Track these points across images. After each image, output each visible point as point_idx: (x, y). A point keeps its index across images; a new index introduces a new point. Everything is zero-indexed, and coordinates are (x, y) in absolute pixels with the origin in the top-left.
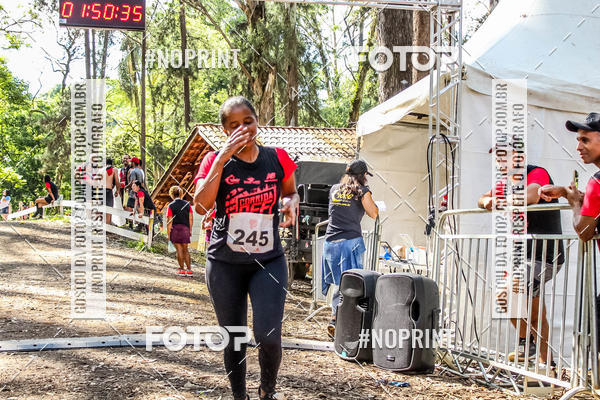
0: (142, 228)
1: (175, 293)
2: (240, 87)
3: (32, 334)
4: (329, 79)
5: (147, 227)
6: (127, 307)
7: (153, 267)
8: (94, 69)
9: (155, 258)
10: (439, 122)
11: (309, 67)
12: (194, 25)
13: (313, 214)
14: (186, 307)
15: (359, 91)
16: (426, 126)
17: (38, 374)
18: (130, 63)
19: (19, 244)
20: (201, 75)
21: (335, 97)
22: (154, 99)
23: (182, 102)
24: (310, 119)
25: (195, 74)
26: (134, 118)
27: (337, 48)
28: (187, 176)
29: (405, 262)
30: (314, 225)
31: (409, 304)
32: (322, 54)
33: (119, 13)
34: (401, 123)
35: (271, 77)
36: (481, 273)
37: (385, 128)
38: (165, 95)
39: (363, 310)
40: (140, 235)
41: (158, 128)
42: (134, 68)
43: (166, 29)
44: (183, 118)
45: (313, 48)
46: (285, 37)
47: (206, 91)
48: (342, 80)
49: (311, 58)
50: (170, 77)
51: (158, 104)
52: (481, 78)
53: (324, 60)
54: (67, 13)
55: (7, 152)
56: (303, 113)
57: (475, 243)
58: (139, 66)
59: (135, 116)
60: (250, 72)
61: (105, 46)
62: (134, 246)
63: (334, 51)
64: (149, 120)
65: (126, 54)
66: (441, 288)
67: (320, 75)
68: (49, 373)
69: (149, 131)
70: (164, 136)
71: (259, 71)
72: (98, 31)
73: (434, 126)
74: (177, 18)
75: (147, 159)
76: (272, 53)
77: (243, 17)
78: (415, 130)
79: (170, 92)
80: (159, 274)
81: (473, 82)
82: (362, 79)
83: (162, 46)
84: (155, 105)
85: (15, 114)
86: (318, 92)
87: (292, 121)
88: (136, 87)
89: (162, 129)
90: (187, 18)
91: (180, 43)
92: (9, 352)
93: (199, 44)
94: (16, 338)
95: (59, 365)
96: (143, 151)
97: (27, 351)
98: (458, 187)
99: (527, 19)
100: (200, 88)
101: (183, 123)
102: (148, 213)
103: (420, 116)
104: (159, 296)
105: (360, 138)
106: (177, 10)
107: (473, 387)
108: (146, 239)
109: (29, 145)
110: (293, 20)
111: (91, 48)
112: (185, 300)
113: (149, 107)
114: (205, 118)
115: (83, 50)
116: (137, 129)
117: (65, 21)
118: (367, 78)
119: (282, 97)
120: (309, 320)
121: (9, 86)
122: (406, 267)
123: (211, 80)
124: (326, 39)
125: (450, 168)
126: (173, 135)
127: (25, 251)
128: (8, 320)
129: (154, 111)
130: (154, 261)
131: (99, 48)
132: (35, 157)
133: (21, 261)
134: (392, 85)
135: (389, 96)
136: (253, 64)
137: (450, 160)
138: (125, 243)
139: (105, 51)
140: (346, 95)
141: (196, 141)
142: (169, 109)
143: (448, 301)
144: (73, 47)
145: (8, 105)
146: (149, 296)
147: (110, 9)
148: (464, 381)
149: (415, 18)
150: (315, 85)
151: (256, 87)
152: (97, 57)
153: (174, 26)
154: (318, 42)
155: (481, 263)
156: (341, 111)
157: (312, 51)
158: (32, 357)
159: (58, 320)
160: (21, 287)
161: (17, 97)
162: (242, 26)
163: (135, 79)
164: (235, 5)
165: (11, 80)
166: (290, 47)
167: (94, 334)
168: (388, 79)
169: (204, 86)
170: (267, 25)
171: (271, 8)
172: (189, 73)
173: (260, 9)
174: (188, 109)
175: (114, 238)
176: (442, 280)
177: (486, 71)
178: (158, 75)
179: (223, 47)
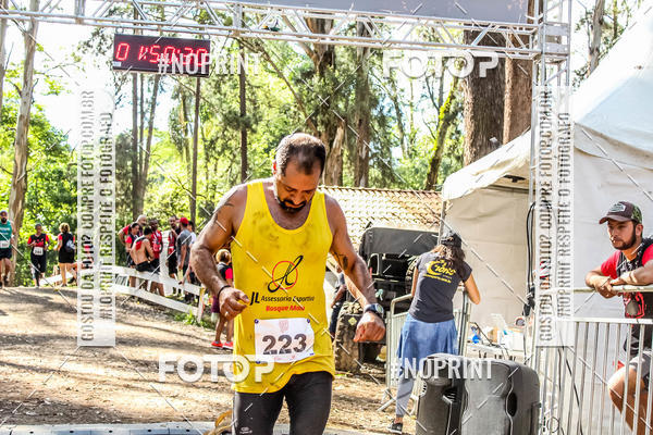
3: (69, 419)
4: (404, 135)
6: (177, 390)
7: (203, 344)
8: (142, 118)
9: (205, 334)
11: (382, 121)
13: (388, 288)
15: (439, 149)
16: (526, 191)
18: (182, 113)
19: (53, 314)
20: (260, 128)
21: (411, 156)
22: (207, 154)
23: (239, 158)
24: (383, 179)
25: (254, 127)
26: (185, 177)
27: (415, 101)
29: (498, 346)
30: (389, 300)
31: (504, 396)
32: (397, 108)
34: (494, 186)
35: (340, 131)
36: (590, 363)
37: (475, 192)
38: (219, 149)
39: (450, 401)
41: (210, 186)
42: (186, 119)
43: (223, 76)
44: (239, 175)
45: (388, 100)
46: (357, 87)
47: (266, 146)
48: (419, 137)
49: (385, 112)
50: (226, 129)
51: (212, 159)
53: (399, 114)
54: (122, 55)
55: (41, 210)
56: (375, 172)
57: (582, 328)
58: (192, 116)
59: (186, 172)
60: (316, 126)
61: (155, 94)
62: (182, 319)
63: (411, 105)
64: (201, 177)
65: (177, 103)
66: (541, 378)
67: (394, 130)
69: (201, 190)
70: (217, 195)
71: (326, 124)
72: (147, 76)
73: (535, 191)
75: (198, 220)
76: (341, 105)
77: (308, 63)
78: (509, 194)
79: (225, 147)
81: (582, 142)
82: (442, 135)
83: (218, 95)
84: (208, 160)
85: (52, 167)
86: (393, 149)
87: (363, 181)
88: (187, 140)
89: (214, 188)
91: (238, 91)
93: (260, 93)
94: (49, 423)
96: (193, 211)
99: (642, 71)
100: (258, 142)
103: (515, 179)
105: (445, 203)
108: (197, 312)
109: (65, 202)
110: (366, 69)
111: (139, 95)
113: (201, 162)
114: (263, 176)
115: (130, 98)
116: (187, 186)
117: (119, 64)
118: (447, 135)
119: (351, 154)
120: (383, 411)
121: (47, 137)
122: (498, 352)
123: (272, 133)
124: (402, 91)
127: (59, 322)
128: (40, 401)
129: (206, 167)
130: (204, 337)
131: (148, 96)
132: (73, 216)
133: (55, 332)
134: (479, 143)
135: (476, 156)
136: (319, 117)
138: (172, 315)
139: (154, 100)
140: (423, 154)
142: (223, 164)
143: (549, 394)
144: (119, 94)
145: (45, 156)
147: (170, 51)
149: (508, 69)
150: (388, 141)
152: (146, 106)
154: (393, 93)
155: (590, 351)
156: (417, 171)
157: (386, 103)
159: (97, 403)
160: (55, 363)
161: (55, 150)
162: (308, 75)
163: (186, 131)
164: (302, 51)
165: (49, 130)
166: (363, 99)
167: (139, 421)
168: (475, 136)
169: (263, 140)
170: (337, 73)
171: (342, 55)
172: (248, 125)
173: (327, 57)
174: (245, 166)
175: (159, 309)
176: (542, 369)
177: (596, 130)
178: (212, 128)
179: (286, 96)
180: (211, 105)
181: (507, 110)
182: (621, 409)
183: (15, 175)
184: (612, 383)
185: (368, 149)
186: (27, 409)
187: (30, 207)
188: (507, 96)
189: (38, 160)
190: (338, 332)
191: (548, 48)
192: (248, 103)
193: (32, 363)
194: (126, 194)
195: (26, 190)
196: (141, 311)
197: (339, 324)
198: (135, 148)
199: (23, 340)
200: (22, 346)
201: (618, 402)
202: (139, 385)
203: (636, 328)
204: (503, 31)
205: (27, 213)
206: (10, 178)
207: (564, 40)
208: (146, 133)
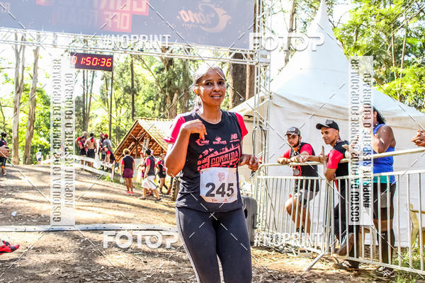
0: (109, 170)
1: (124, 203)
2: (160, 100)
5: (111, 170)
6: (101, 210)
7: (114, 190)
8: (87, 89)
9: (115, 185)
10: (259, 120)
12: (138, 68)
14: (130, 210)
16: (252, 122)
17: (54, 244)
18: (105, 87)
20: (141, 93)
22: (116, 105)
23: (131, 107)
25: (137, 93)
26: (107, 115)
28: (132, 144)
33: (100, 62)
35: (176, 95)
38: (122, 103)
40: (107, 173)
41: (118, 119)
43: (124, 70)
44: (131, 114)
46: (183, 75)
47: (143, 101)
50: (125, 94)
51: (119, 108)
52: (280, 99)
54: (74, 61)
55: (42, 130)
57: (275, 181)
58: (110, 88)
59: (107, 113)
60: (165, 93)
61: (93, 78)
62: (104, 179)
64: (114, 115)
65: (104, 82)
66: (258, 203)
68: (59, 243)
69: (113, 121)
70: (121, 123)
71: (170, 92)
72: (89, 71)
73: (256, 122)
74: (129, 65)
75: (112, 135)
76: (176, 83)
77: (162, 65)
79: (125, 102)
80: (116, 193)
81: (276, 101)
83: (121, 79)
84: (117, 108)
85: (47, 111)
88: (107, 99)
89: (120, 120)
90: (134, 65)
91: (130, 77)
92: (39, 232)
93: (140, 78)
94: (44, 225)
95: (65, 239)
96: (110, 131)
97: (49, 231)
98: (268, 153)
99: (302, 70)
100: (140, 99)
101: (131, 117)
102: (112, 162)
103: (249, 117)
104: (116, 204)
106: (129, 61)
107: (273, 252)
108: (111, 175)
110: (187, 67)
111: (86, 79)
112: (129, 206)
113: (114, 108)
114: (142, 115)
115: (81, 80)
116: (107, 120)
119: (181, 105)
121: (44, 97)
123: (146, 96)
125: (264, 143)
126: (125, 123)
128: (39, 215)
129: (116, 111)
130: (114, 187)
131: (90, 79)
133: (47, 185)
134: (236, 100)
135: (234, 106)
136: (167, 89)
137: (264, 139)
139: (92, 80)
141: (137, 126)
142: (124, 109)
143: (262, 209)
145: (43, 106)
146: (112, 204)
147: (95, 60)
148: (269, 249)
149: (248, 68)
151: (168, 100)
152: (89, 83)
153: (128, 69)
155: (278, 190)
158: (52, 235)
160: (47, 198)
161: (47, 103)
162: (162, 70)
163: (107, 95)
164: (160, 60)
165: (45, 94)
166: (186, 81)
167: (83, 224)
168: (234, 97)
169: (142, 99)
170: (174, 69)
171: (176, 61)
172: (135, 92)
173: (171, 62)
174: (134, 110)
175: (94, 174)
176: (259, 199)
177: (283, 96)
178: (118, 93)
179: (152, 80)
180: (118, 83)
181: (248, 86)
182: (290, 214)
183: (29, 115)
184: (287, 204)
185: (188, 103)
186: (33, 219)
187: (37, 129)
188: (247, 80)
189: (40, 108)
190: (173, 184)
191: (262, 60)
192: (135, 82)
193: (36, 199)
194: (80, 123)
195: (34, 121)
196: (86, 175)
197: (174, 180)
198: (84, 102)
199: (33, 188)
200: (32, 191)
201: (289, 212)
202: (84, 208)
203: (297, 180)
204: (242, 52)
205: (35, 131)
206: (28, 116)
207: (268, 57)
208: (89, 96)
